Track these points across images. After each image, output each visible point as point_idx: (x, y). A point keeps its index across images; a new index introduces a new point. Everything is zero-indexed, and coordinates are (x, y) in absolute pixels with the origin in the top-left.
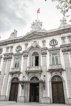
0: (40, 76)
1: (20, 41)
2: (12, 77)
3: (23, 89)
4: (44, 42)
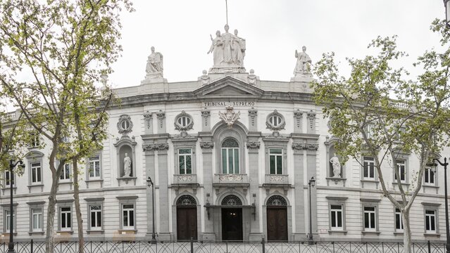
0: (245, 195)
1: (186, 100)
2: (177, 194)
3: (209, 217)
4: (253, 114)
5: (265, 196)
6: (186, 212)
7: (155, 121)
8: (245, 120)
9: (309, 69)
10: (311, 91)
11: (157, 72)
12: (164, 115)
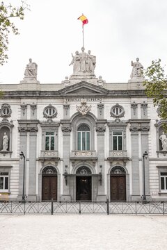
0: (94, 166)
1: (52, 97)
2: (43, 165)
3: (66, 183)
4: (101, 107)
5: (109, 167)
6: (49, 179)
7: (29, 110)
8: (94, 111)
9: (142, 73)
10: (144, 88)
11: (32, 76)
12: (35, 106)
